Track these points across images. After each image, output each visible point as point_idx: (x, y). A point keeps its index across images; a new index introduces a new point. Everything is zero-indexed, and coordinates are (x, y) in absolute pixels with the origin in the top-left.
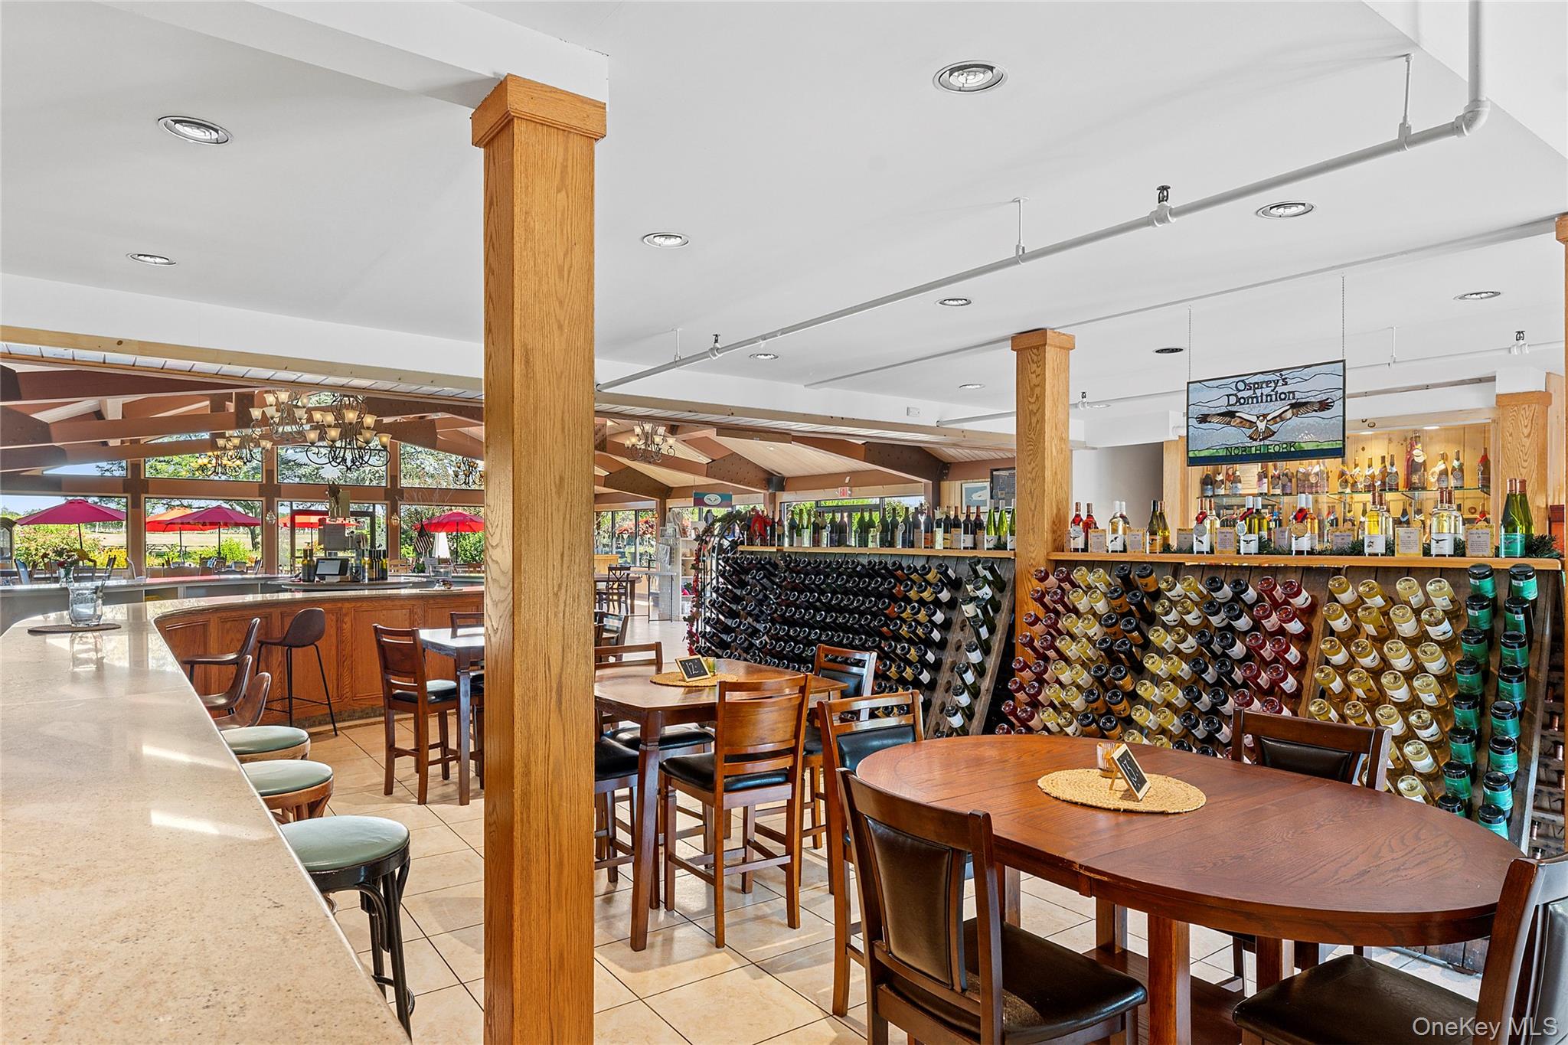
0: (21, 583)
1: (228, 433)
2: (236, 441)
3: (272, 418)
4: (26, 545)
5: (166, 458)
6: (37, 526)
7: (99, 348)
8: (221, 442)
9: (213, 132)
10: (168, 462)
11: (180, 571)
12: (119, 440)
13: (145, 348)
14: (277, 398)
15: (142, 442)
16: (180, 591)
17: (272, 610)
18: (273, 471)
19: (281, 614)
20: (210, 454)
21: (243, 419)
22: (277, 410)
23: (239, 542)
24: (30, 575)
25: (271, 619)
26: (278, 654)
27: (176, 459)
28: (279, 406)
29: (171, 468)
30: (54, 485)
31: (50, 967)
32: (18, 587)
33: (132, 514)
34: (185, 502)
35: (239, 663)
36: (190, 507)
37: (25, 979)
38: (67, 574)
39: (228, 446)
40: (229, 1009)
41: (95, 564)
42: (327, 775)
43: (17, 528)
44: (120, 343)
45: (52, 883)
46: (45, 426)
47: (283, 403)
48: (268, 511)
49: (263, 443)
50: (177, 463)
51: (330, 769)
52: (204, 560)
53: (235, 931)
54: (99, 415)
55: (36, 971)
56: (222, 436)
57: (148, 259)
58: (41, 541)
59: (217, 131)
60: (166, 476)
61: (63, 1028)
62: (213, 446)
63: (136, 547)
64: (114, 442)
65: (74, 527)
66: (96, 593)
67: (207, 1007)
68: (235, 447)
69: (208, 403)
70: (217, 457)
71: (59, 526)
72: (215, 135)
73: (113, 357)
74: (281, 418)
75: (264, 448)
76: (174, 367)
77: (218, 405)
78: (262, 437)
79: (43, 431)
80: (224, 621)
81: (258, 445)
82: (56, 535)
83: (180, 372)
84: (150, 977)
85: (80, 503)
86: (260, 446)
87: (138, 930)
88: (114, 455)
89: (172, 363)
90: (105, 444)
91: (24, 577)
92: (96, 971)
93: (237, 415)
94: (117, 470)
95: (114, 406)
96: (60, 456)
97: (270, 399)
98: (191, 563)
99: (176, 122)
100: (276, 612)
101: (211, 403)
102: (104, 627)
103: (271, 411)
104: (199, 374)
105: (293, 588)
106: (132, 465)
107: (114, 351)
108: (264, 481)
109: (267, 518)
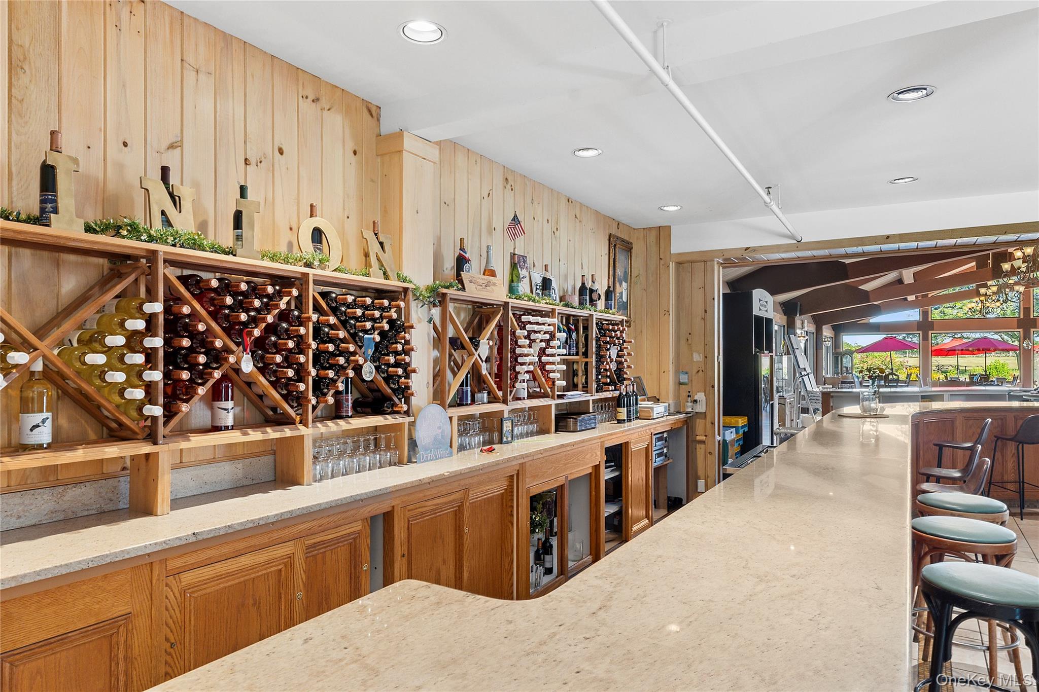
0: (856, 388)
1: (989, 283)
2: (995, 289)
3: (1019, 268)
4: (862, 365)
5: (952, 304)
6: (868, 354)
7: (876, 243)
8: (983, 291)
9: (923, 91)
10: (953, 308)
11: (954, 382)
12: (914, 296)
13: (903, 237)
14: (1024, 253)
15: (930, 296)
16: (946, 396)
17: (1006, 414)
18: (1030, 308)
19: (1015, 417)
20: (977, 299)
21: (997, 273)
22: (1024, 262)
23: (1009, 363)
24: (861, 383)
25: (1006, 420)
26: (1011, 447)
27: (959, 305)
28: (1025, 259)
29: (955, 312)
30: (877, 328)
31: (757, 576)
32: (854, 390)
33: (923, 344)
34: (965, 335)
35: (972, 449)
36: (968, 338)
37: (746, 576)
38: (873, 383)
39: (988, 293)
40: (820, 626)
41: (898, 377)
42: (1013, 538)
43: (855, 355)
44: (888, 237)
45: (778, 541)
46: (866, 293)
47: (1029, 256)
48: (1025, 339)
49: (1016, 288)
50: (960, 308)
51: (1015, 535)
52: (972, 376)
53: (847, 592)
54: (900, 281)
55: (751, 575)
56: (985, 286)
57: (900, 181)
58: (870, 362)
59: (925, 89)
60: (951, 317)
61: (748, 602)
62: (978, 294)
63: (925, 366)
64: (911, 298)
65: (888, 353)
66: (874, 395)
67: (811, 620)
68: (993, 293)
69: (974, 263)
70: (982, 302)
71: (880, 354)
72: (924, 92)
73: (885, 247)
74: (1028, 267)
75: (1017, 292)
76: (925, 246)
77: (982, 263)
78: (1016, 284)
79: (865, 296)
80: (967, 419)
81: (1012, 289)
82: (877, 359)
83: (930, 248)
84: (794, 596)
85: (892, 338)
86: (1014, 290)
87: (801, 574)
88: (913, 305)
89: (922, 244)
90: (906, 299)
91: (857, 384)
92: (774, 584)
93: (993, 270)
94: (913, 315)
95: (908, 275)
96: (876, 310)
97: (1018, 254)
98: (964, 378)
99: (899, 94)
100: (1010, 417)
101: (977, 264)
102: (879, 416)
103: (1017, 263)
104: (942, 247)
105: (1032, 399)
106: (923, 312)
107: (885, 244)
108: (1022, 317)
109: (1025, 345)
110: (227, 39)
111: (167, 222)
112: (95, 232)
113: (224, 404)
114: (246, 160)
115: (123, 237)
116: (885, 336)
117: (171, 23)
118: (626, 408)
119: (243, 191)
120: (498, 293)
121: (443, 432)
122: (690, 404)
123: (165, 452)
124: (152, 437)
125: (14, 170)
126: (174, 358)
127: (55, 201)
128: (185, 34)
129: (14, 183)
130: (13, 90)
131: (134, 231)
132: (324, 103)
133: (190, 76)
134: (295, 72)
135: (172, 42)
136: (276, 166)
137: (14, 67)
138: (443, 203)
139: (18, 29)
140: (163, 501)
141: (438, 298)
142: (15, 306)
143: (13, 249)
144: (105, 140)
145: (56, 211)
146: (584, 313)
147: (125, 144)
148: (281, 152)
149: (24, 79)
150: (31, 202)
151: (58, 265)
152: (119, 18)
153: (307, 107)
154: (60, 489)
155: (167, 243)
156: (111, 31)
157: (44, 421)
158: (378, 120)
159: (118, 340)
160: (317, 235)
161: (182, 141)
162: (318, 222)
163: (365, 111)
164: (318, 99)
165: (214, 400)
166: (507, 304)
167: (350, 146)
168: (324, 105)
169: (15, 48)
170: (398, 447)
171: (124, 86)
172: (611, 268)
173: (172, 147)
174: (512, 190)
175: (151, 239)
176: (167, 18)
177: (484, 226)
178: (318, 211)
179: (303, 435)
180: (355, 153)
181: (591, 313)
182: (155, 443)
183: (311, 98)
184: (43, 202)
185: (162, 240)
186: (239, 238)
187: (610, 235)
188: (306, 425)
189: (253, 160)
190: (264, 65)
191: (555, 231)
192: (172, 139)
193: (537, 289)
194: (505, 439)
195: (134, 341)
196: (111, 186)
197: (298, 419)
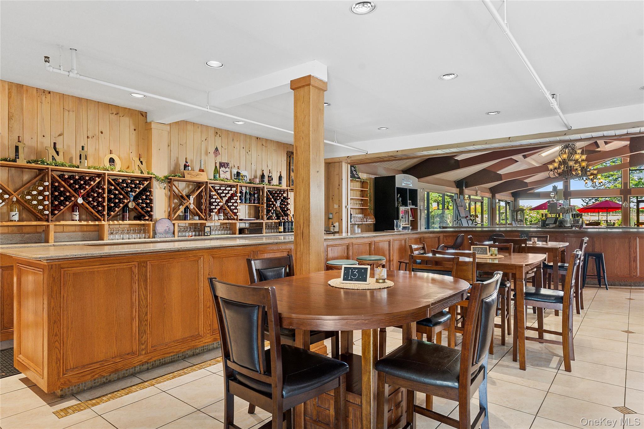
18: (627, 183)
30: (539, 196)
48: (624, 201)
108: (623, 188)
109: (624, 205)
110: (80, 99)
111: (53, 158)
112: (30, 163)
113: (75, 213)
114: (88, 137)
115: (39, 164)
116: (548, 200)
117: (60, 98)
118: (282, 227)
119: (83, 147)
120: (203, 178)
121: (169, 229)
122: (332, 228)
123: (52, 225)
124: (47, 221)
125: (9, 147)
126: (55, 198)
127: (18, 155)
128: (64, 100)
129: (10, 150)
130: (9, 125)
131: (43, 162)
132: (120, 114)
133: (66, 113)
134: (108, 106)
135: (60, 104)
136: (100, 137)
137: (10, 118)
138: (179, 144)
139: (11, 108)
140: (51, 239)
141: (169, 180)
142: (10, 183)
143: (9, 168)
144: (37, 136)
145: (18, 158)
146: (261, 186)
147: (44, 136)
148: (102, 133)
149: (13, 122)
150: (12, 156)
151: (23, 172)
152: (41, 99)
153: (113, 117)
154: (23, 235)
155: (52, 165)
156: (39, 104)
157: (16, 214)
158: (146, 117)
159: (35, 193)
160: (112, 161)
161: (63, 133)
162: (112, 156)
163: (140, 114)
164: (118, 114)
165: (72, 212)
166: (207, 182)
167: (132, 128)
168: (120, 115)
169: (10, 113)
170: (149, 232)
171: (43, 119)
172: (288, 166)
173: (60, 135)
174: (220, 136)
175: (48, 164)
176: (58, 97)
177: (203, 152)
178: (113, 151)
179: (104, 224)
180: (135, 130)
181: (263, 186)
182: (48, 222)
183: (115, 113)
184: (16, 155)
185: (51, 164)
186: (80, 162)
187: (287, 151)
188: (105, 221)
189: (90, 137)
190: (95, 105)
191: (248, 152)
192: (60, 133)
193: (235, 176)
194: (206, 234)
195: (40, 193)
196: (39, 149)
197: (102, 219)
